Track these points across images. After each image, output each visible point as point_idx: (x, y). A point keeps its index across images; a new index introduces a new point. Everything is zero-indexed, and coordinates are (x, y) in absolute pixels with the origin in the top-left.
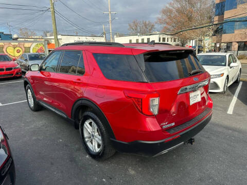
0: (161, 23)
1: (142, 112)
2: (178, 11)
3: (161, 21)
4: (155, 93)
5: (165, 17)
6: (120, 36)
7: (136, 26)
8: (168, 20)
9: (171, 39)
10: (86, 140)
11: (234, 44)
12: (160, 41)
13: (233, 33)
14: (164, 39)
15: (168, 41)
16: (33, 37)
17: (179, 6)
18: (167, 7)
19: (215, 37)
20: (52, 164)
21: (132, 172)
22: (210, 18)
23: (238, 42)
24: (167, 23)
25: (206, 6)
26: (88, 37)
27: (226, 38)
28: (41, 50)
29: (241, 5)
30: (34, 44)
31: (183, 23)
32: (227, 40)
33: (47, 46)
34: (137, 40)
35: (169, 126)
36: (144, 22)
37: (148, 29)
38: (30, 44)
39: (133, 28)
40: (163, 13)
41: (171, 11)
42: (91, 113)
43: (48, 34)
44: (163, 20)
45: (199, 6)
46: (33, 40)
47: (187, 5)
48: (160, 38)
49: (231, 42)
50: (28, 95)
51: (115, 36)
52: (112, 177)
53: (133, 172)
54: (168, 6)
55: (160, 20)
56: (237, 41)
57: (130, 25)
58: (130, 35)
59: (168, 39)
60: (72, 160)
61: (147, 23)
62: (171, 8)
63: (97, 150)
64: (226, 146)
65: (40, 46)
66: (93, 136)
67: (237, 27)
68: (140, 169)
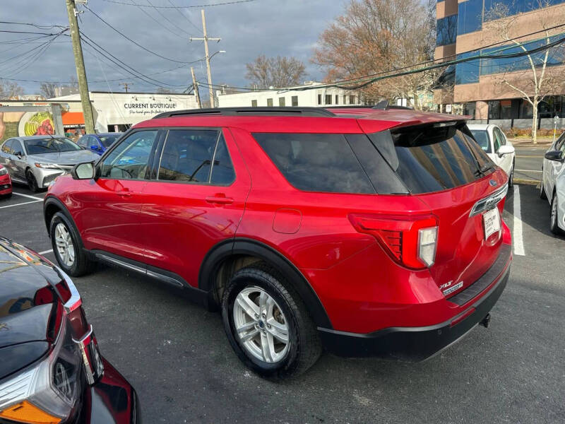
0: (322, 62)
1: (401, 263)
2: (358, 34)
3: (321, 59)
4: (430, 217)
5: (330, 49)
6: (229, 93)
7: (265, 70)
8: (337, 56)
9: (345, 96)
10: (242, 335)
11: (479, 104)
12: (320, 103)
13: (478, 82)
14: (328, 99)
15: (337, 102)
16: (20, 98)
17: (360, 24)
18: (333, 27)
19: (439, 91)
20: (169, 400)
21: (365, 401)
22: (426, 49)
23: (487, 102)
24: (337, 63)
25: (417, 25)
26: (155, 96)
27: (463, 92)
28: (45, 128)
29: (491, 24)
30: (28, 115)
31: (371, 62)
32: (465, 98)
33: (59, 118)
34: (270, 101)
35: (453, 289)
36: (282, 60)
37: (290, 76)
38: (18, 114)
39: (258, 73)
40: (327, 40)
41: (343, 36)
42: (259, 273)
43: (57, 91)
44: (327, 54)
45: (402, 25)
46: (21, 104)
47: (378, 21)
48: (319, 96)
49: (475, 102)
50: (57, 238)
51: (218, 93)
52: (322, 418)
53: (367, 401)
54: (336, 24)
55: (319, 55)
56: (486, 99)
57: (250, 68)
58: (252, 90)
59: (337, 97)
60: (215, 386)
61: (288, 61)
62: (343, 28)
63: (276, 357)
64: (539, 323)
65: (42, 120)
66: (261, 324)
67: (484, 70)
68: (378, 392)
